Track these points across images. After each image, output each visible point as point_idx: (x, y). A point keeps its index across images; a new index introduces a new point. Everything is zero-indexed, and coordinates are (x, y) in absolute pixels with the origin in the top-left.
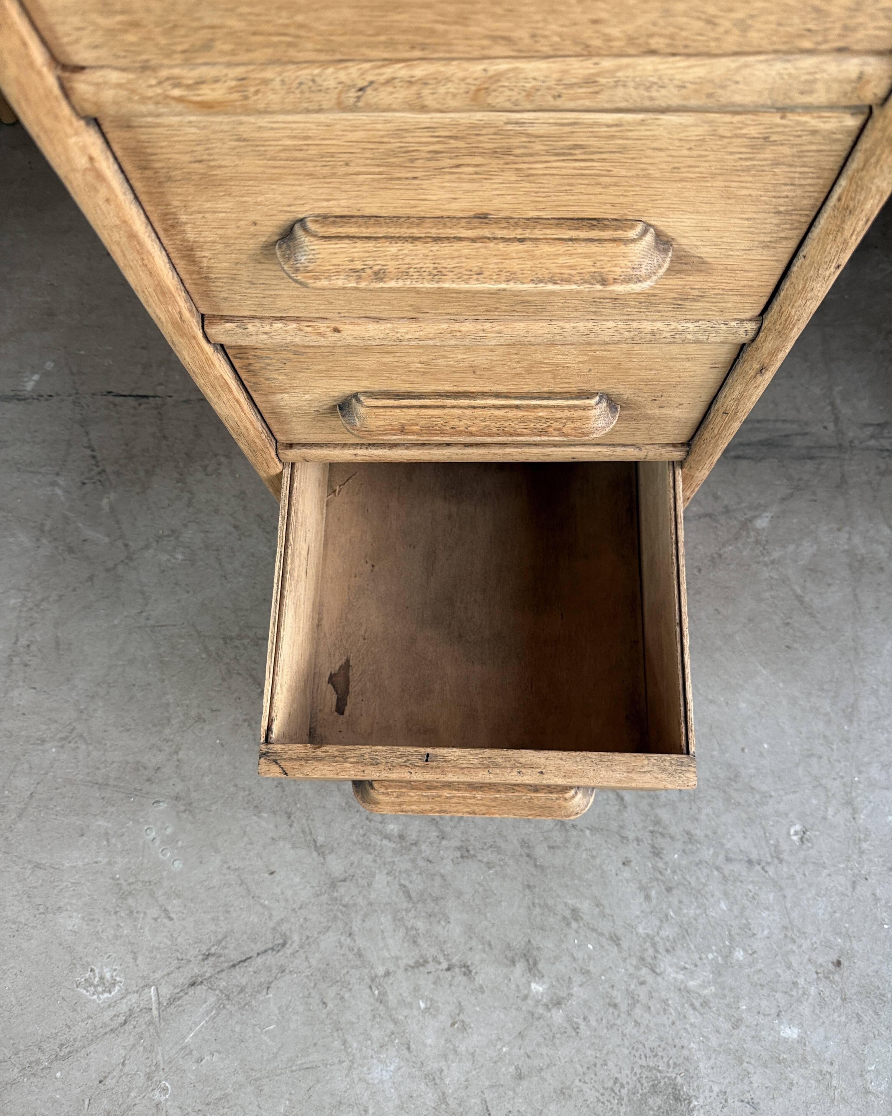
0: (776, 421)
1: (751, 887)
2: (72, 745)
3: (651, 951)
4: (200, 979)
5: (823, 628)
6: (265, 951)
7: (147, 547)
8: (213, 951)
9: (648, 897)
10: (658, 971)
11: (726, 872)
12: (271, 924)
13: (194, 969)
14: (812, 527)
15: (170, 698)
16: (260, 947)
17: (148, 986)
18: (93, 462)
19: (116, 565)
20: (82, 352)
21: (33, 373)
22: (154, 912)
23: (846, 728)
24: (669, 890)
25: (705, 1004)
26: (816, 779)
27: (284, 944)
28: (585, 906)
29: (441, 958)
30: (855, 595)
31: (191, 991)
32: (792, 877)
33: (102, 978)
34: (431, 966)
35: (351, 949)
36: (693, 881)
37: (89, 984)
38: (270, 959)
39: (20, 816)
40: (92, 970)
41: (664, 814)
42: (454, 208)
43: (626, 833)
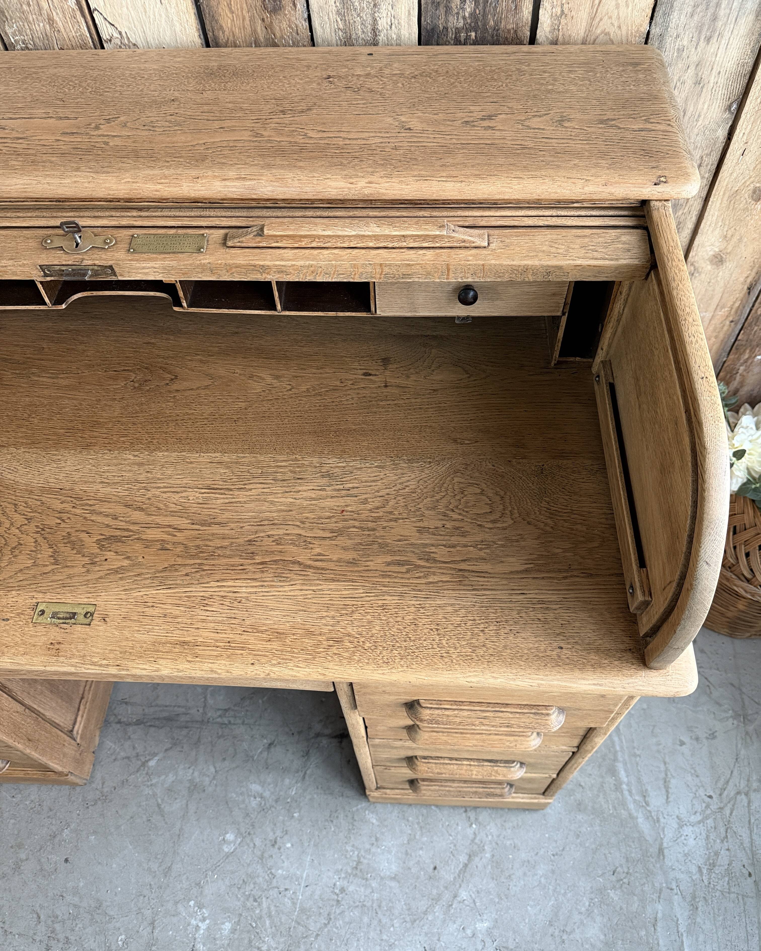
0: (174, 706)
5: (166, 823)
14: (176, 766)
23: (162, 880)
26: (139, 909)
30: (187, 805)
41: (58, 927)
43: (35, 937)
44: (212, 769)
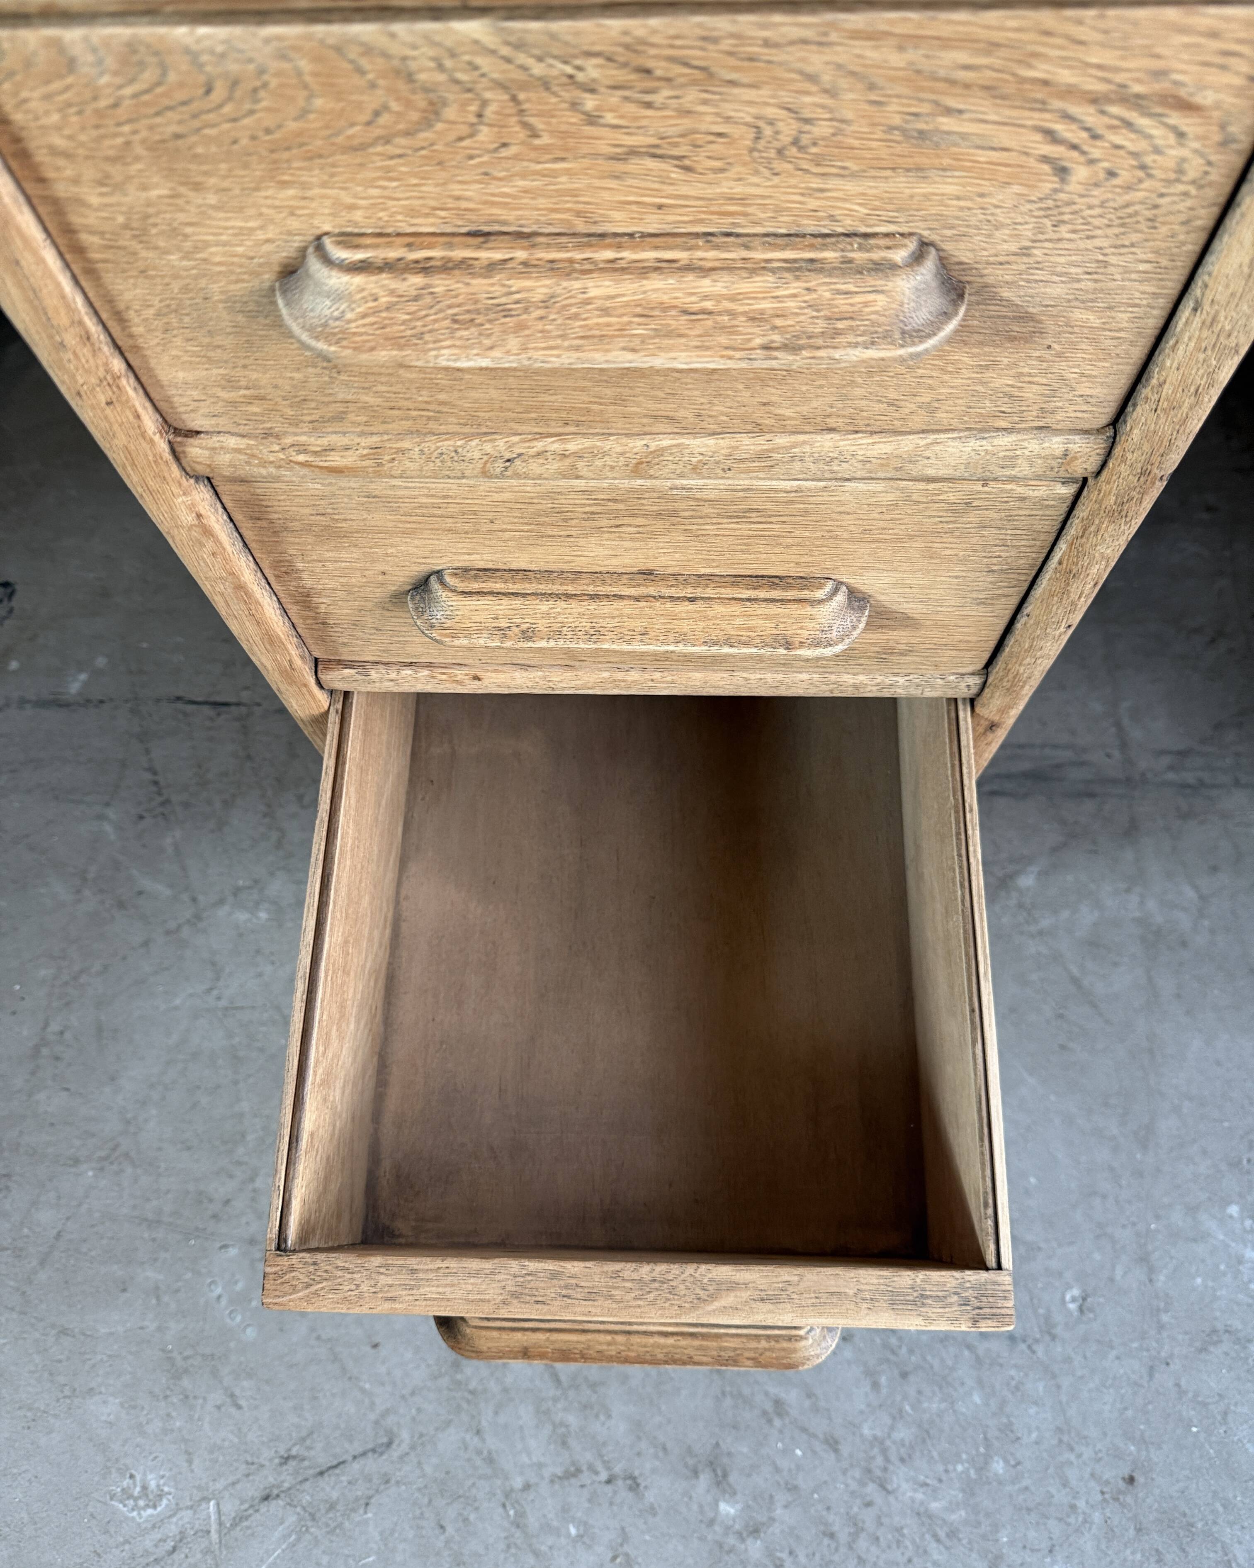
0: (1043, 746)
1: (1013, 1372)
2: (115, 1167)
3: (880, 1461)
4: (275, 1492)
5: (1107, 1022)
6: (364, 1454)
7: (221, 902)
8: (294, 1452)
9: (876, 1386)
10: (889, 1487)
11: (981, 1352)
12: (372, 1416)
13: (268, 1478)
14: (1093, 886)
15: (245, 1106)
16: (357, 1447)
17: (206, 1499)
18: (154, 789)
19: (179, 927)
20: (145, 645)
21: (81, 670)
22: (217, 1397)
23: (1138, 1156)
24: (904, 1375)
25: (953, 1534)
26: (1100, 1225)
27: (389, 1444)
28: (792, 1397)
29: (599, 1467)
30: (1150, 979)
31: (263, 1508)
32: (1068, 1360)
33: (144, 1488)
34: (586, 1478)
35: (479, 1452)
36: (936, 1363)
37: (127, 1494)
38: (371, 1464)
39: (42, 1263)
40: (132, 1476)
42: (614, 564)
44: (1190, 893)
